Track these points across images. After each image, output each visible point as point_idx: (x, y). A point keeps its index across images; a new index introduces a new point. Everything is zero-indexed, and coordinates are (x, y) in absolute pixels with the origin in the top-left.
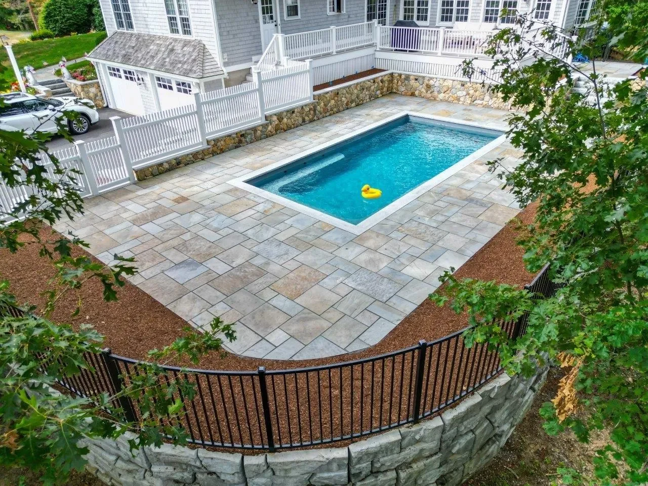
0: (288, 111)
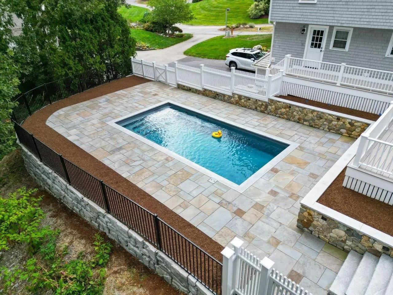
0: (246, 97)
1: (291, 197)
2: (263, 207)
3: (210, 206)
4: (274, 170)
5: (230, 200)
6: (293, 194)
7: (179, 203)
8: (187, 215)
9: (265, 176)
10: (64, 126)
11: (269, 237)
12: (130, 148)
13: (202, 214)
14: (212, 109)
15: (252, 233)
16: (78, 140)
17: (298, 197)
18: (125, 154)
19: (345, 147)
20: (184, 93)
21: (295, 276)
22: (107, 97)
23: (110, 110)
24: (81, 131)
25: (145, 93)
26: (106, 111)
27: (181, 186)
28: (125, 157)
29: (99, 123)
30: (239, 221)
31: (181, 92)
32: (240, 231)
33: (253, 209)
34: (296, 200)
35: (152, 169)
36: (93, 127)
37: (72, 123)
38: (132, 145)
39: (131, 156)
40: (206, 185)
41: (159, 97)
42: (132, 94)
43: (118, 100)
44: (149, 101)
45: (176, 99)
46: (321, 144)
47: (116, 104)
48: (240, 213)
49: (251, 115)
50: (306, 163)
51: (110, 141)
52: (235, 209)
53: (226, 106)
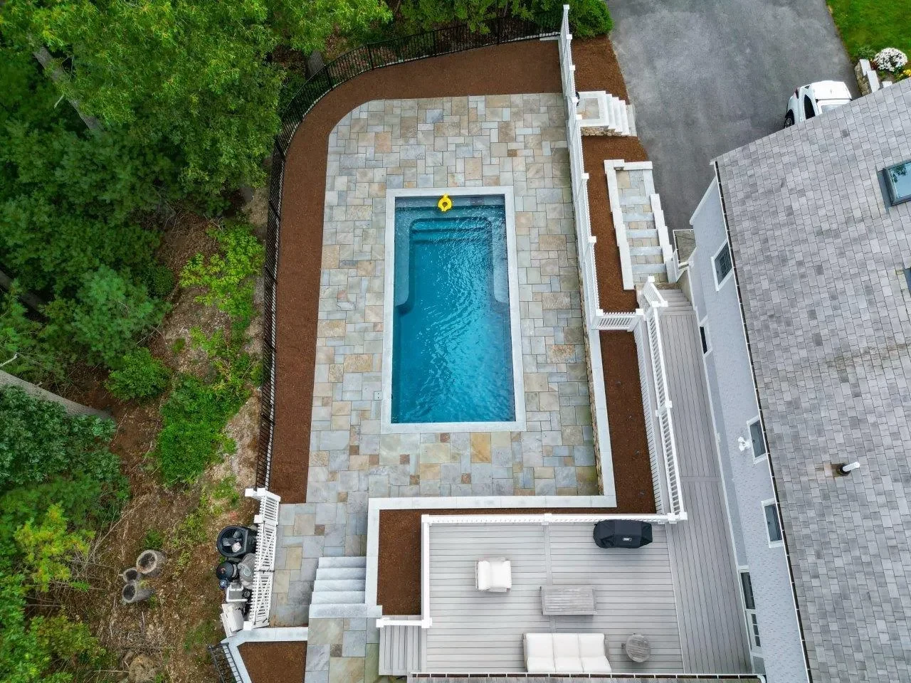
1: (412, 477)
2: (377, 463)
3: (343, 421)
4: (444, 437)
5: (363, 430)
6: (418, 477)
7: (325, 395)
8: (319, 412)
9: (425, 436)
10: (342, 156)
11: (344, 491)
12: (364, 273)
13: (328, 423)
14: (537, 263)
15: (339, 476)
16: (331, 208)
17: (417, 483)
18: (350, 279)
19: (564, 483)
20: (557, 181)
21: (320, 530)
22: (448, 105)
23: (418, 157)
24: (349, 189)
25: (507, 134)
26: (412, 154)
27: (347, 376)
28: (346, 284)
29: (379, 183)
30: (343, 457)
31: (558, 173)
32: (334, 466)
33: (367, 457)
34: (411, 484)
35: (350, 327)
36: (367, 187)
37: (356, 156)
38: (370, 268)
39: (351, 287)
40: (367, 394)
41: (508, 167)
42: (485, 125)
43: (452, 132)
44: (485, 168)
45: (524, 193)
46: (548, 453)
47: (440, 142)
48: (354, 450)
49: (563, 324)
50: (486, 459)
51: (357, 239)
52: (356, 443)
53: (561, 273)
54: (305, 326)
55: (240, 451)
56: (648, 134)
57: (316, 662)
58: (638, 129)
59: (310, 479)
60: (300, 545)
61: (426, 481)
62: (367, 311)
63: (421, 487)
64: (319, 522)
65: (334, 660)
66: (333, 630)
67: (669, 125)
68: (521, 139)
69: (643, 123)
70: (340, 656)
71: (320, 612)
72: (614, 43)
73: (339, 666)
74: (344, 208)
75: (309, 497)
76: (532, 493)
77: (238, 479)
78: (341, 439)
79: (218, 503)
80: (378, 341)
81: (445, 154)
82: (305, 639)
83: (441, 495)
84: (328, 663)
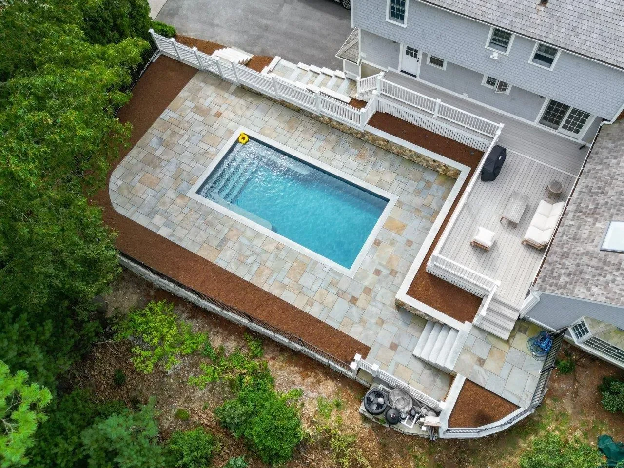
0: (337, 122)
1: (391, 274)
2: (370, 290)
3: (330, 298)
4: (377, 243)
5: (344, 289)
6: (393, 270)
7: (305, 301)
8: (314, 312)
9: (369, 254)
10: (139, 211)
11: (377, 319)
12: (236, 238)
13: (326, 309)
14: (300, 139)
15: (365, 317)
16: (172, 235)
17: (396, 272)
18: (234, 248)
19: (440, 194)
20: (255, 102)
21: (394, 347)
22: (155, 132)
23: (178, 166)
24: (167, 218)
25: (203, 111)
26: (172, 168)
27: (302, 281)
28: (235, 252)
29: (178, 197)
30: (354, 309)
31: (250, 99)
32: (356, 318)
33: (363, 294)
34: (395, 276)
35: (269, 264)
36: (175, 206)
37: (146, 202)
38: (235, 232)
39: (240, 250)
40: (322, 275)
41: (226, 121)
42: (187, 119)
43: (175, 139)
44: (216, 133)
45: (249, 123)
46: (418, 192)
47: (177, 149)
48: (354, 300)
49: (346, 146)
50: (404, 227)
51: (208, 230)
52: (350, 297)
53: (315, 130)
54: (247, 292)
55: (303, 388)
56: (257, 49)
57: (482, 378)
58: (250, 52)
59: (356, 337)
60: (397, 364)
61: (398, 266)
62: (265, 248)
63: (400, 271)
64: (388, 345)
65: (486, 366)
66: (467, 358)
67: (259, 37)
68: (212, 105)
69: (248, 48)
70: (484, 361)
71: (452, 362)
72: (184, 34)
73: (490, 364)
74: (179, 228)
75: (369, 344)
76: (437, 213)
77: (324, 395)
78: (342, 305)
79: (333, 418)
80: (290, 251)
81: (188, 150)
82: (464, 379)
83: (412, 262)
84: (486, 370)
